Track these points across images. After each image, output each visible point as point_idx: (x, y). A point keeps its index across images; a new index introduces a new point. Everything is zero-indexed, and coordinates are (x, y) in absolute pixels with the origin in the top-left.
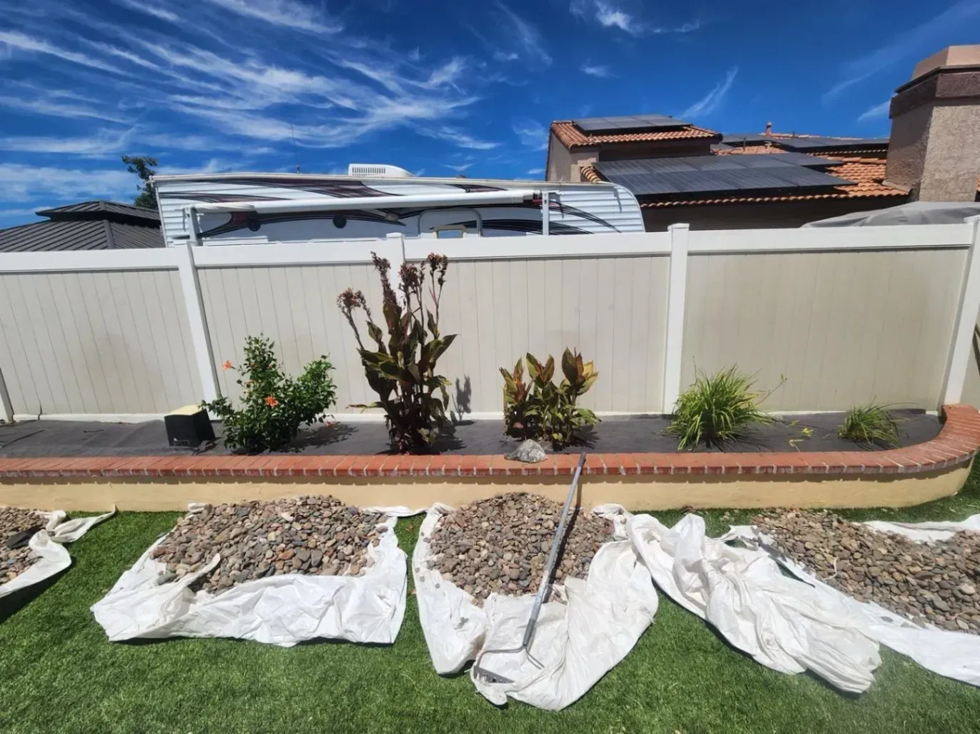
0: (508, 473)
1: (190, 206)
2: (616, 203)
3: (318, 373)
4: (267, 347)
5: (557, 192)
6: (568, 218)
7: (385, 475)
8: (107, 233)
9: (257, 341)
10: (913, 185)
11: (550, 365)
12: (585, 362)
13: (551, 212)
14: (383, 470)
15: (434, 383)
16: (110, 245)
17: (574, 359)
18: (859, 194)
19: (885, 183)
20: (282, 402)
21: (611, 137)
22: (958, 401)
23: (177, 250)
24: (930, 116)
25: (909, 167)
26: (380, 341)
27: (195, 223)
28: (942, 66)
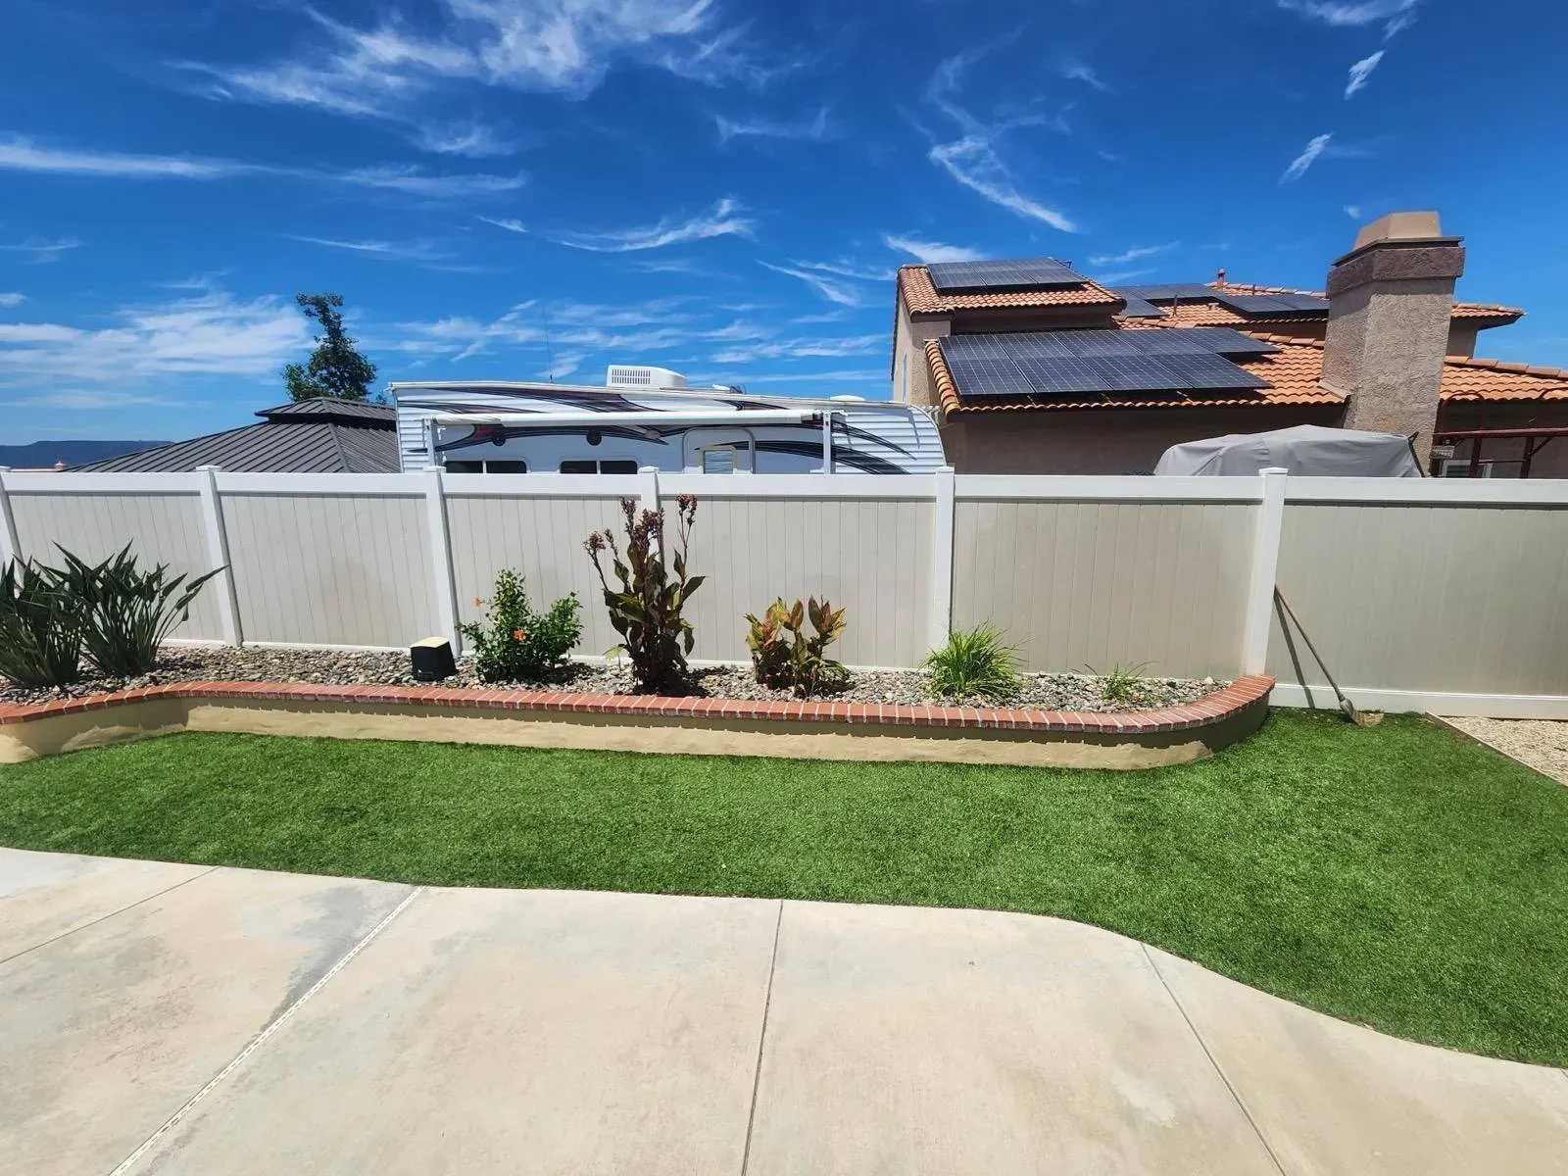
0: (739, 716)
1: (432, 417)
2: (911, 426)
3: (565, 611)
4: (516, 579)
5: (842, 412)
6: (855, 441)
7: (622, 713)
8: (335, 442)
9: (509, 575)
10: (1351, 390)
11: (798, 609)
12: (833, 610)
13: (835, 434)
14: (620, 708)
15: (677, 626)
16: (342, 457)
17: (820, 607)
18: (1276, 401)
19: (1321, 383)
20: (528, 637)
21: (972, 298)
22: (1263, 673)
23: (423, 476)
24: (1369, 302)
25: (1347, 366)
26: (625, 581)
27: (435, 435)
28: (1381, 238)
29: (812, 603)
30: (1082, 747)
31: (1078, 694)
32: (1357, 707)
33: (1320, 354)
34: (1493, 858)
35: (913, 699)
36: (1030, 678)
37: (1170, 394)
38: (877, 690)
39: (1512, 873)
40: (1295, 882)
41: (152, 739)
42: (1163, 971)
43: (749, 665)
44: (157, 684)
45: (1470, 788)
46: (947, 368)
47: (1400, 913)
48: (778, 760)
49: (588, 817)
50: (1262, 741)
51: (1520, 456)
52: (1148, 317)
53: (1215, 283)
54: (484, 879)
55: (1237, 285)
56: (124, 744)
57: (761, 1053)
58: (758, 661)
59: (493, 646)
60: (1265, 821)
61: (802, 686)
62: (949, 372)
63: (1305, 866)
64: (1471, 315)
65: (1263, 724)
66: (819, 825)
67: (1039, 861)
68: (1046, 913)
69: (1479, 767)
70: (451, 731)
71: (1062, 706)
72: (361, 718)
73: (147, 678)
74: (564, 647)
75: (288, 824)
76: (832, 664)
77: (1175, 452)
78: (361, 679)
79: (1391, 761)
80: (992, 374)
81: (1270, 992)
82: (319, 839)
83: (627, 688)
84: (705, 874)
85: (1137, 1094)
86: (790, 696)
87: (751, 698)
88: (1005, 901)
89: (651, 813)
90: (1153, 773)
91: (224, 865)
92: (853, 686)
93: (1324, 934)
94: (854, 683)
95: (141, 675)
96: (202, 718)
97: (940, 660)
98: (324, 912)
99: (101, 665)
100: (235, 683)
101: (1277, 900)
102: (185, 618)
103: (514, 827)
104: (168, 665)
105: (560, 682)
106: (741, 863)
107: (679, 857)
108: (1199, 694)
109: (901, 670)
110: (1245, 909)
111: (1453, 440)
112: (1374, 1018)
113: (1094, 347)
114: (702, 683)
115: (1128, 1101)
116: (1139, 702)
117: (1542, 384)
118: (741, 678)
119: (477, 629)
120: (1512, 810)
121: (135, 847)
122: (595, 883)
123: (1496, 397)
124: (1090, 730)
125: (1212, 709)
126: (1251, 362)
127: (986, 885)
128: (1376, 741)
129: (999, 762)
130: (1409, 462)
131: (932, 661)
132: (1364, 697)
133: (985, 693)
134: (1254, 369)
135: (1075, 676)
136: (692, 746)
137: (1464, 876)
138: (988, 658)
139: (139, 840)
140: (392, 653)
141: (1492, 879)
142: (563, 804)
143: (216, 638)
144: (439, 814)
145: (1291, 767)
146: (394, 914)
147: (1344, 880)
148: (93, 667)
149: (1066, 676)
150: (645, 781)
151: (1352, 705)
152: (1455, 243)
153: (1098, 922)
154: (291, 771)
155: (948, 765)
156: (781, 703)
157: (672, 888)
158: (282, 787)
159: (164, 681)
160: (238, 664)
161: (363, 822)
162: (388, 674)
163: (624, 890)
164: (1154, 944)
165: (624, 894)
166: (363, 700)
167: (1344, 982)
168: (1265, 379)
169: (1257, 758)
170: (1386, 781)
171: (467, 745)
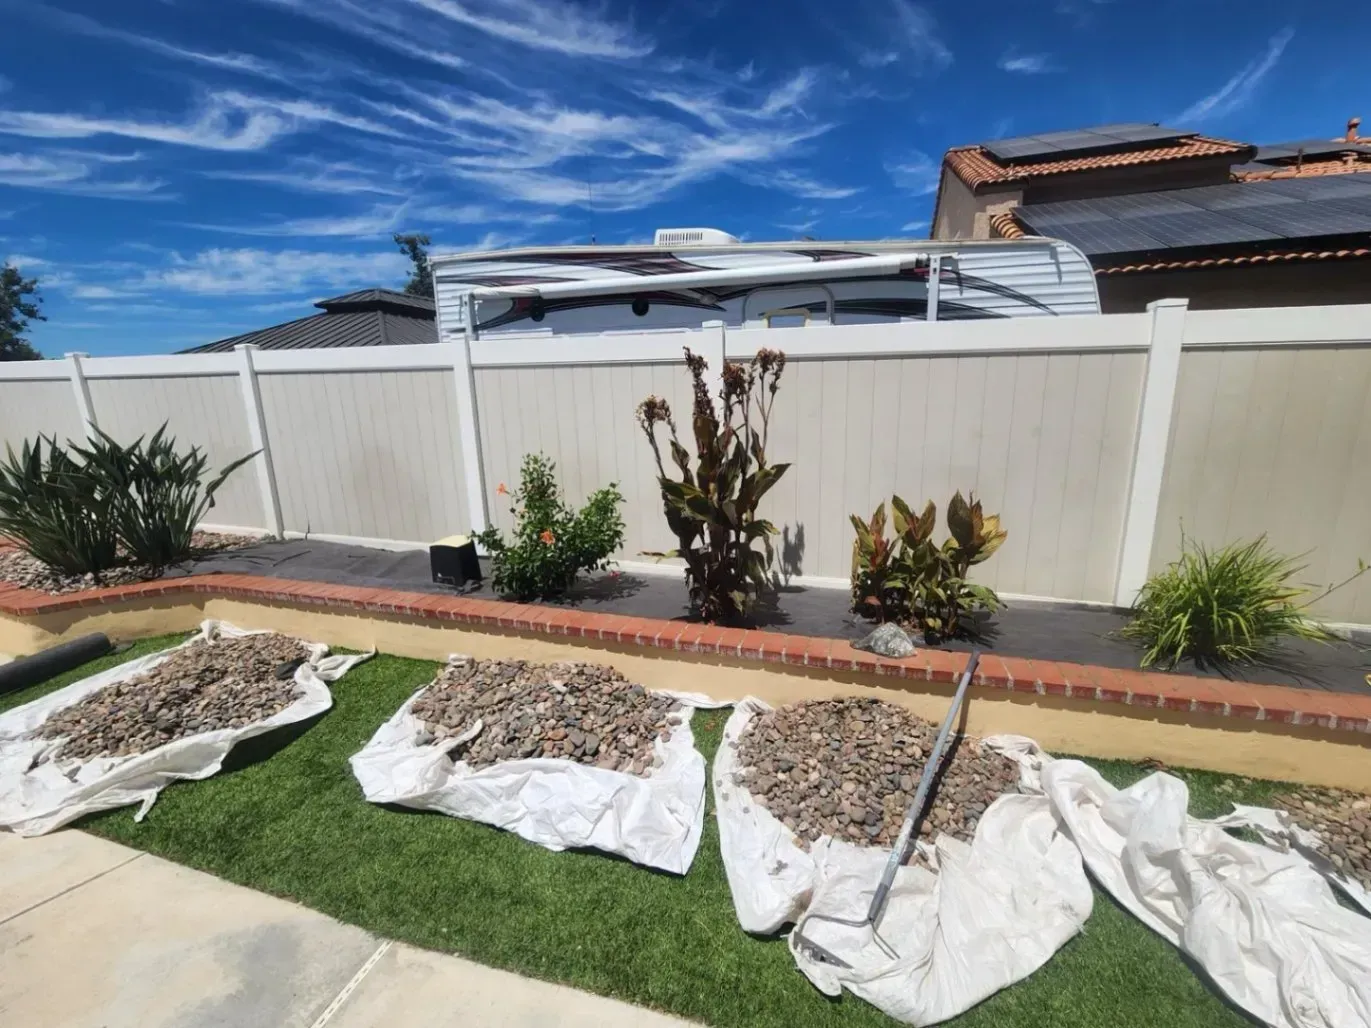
0: (855, 668)
1: (468, 292)
2: (1054, 269)
3: (604, 505)
4: (547, 469)
5: (955, 255)
6: (969, 294)
8: (380, 326)
9: (536, 461)
11: (929, 515)
12: (985, 514)
13: (943, 286)
14: (678, 641)
15: (758, 530)
16: (384, 341)
17: (967, 508)
20: (559, 538)
21: (1046, 165)
26: (686, 468)
27: (473, 313)
29: (953, 503)
76: (983, 593)
91: (151, 851)
99: (136, 552)
102: (213, 504)
140: (413, 552)
148: (127, 553)
166: (374, 608)
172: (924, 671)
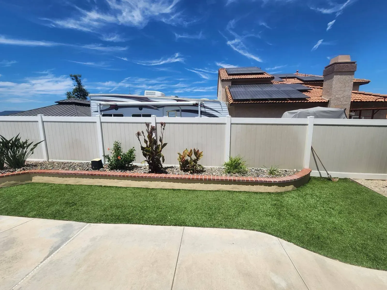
0: (175, 179)
1: (99, 103)
2: (221, 106)
3: (131, 152)
4: (119, 144)
5: (203, 102)
6: (206, 110)
7: (145, 178)
8: (75, 109)
9: (117, 142)
10: (329, 99)
11: (191, 151)
12: (200, 152)
13: (201, 108)
14: (144, 176)
15: (160, 156)
16: (76, 113)
17: (196, 151)
18: (311, 101)
19: (322, 97)
20: (122, 158)
21: (237, 76)
22: (308, 168)
23: (96, 117)
24: (333, 77)
25: (328, 93)
26: (147, 144)
27: (100, 108)
28: (336, 62)
29: (194, 150)
30: (263, 187)
31: (262, 173)
32: (332, 177)
33: (322, 90)
34: (368, 215)
35: (220, 174)
36: (250, 169)
37: (285, 99)
38: (211, 172)
39: (373, 219)
40: (318, 221)
41: (22, 184)
42: (284, 245)
43: (178, 166)
44: (24, 170)
45: (361, 197)
46: (230, 93)
47: (345, 229)
48: (185, 190)
49: (135, 205)
50: (308, 185)
51: (371, 115)
52: (280, 81)
53: (296, 74)
54: (106, 221)
55: (301, 74)
56: (15, 186)
57: (176, 269)
58: (181, 165)
59: (113, 161)
60: (309, 205)
61: (192, 171)
62: (231, 94)
63: (320, 217)
64: (358, 81)
65: (309, 181)
66: (195, 207)
67: (251, 216)
68: (253, 230)
69: (363, 192)
70: (101, 183)
71: (258, 176)
72: (78, 179)
73: (22, 169)
74: (131, 161)
75: (55, 207)
76: (200, 165)
77: (286, 113)
78: (78, 169)
79: (341, 190)
80: (241, 94)
81: (312, 251)
82: (63, 211)
83: (147, 171)
84: (164, 220)
85: (277, 280)
86: (189, 174)
87: (179, 174)
88: (242, 227)
89: (151, 204)
90: (281, 194)
91: (37, 218)
92: (205, 171)
93: (325, 235)
94: (205, 170)
95: (21, 168)
96: (36, 179)
97: (227, 165)
98: (62, 230)
99: (10, 165)
100: (45, 170)
101: (313, 226)
102: (33, 153)
103: (115, 207)
104: (28, 165)
105: (130, 170)
106: (174, 217)
107: (158, 215)
108: (293, 173)
109: (217, 167)
110: (305, 229)
111: (354, 111)
112: (339, 258)
113: (267, 88)
114: (167, 170)
115: (274, 282)
116: (277, 175)
117: (376, 98)
118: (176, 169)
119: (108, 156)
120: (372, 203)
121: (13, 213)
122: (135, 222)
123: (365, 100)
124: (265, 182)
125: (296, 177)
126: (305, 92)
127: (238, 222)
128: (337, 185)
129: (242, 191)
130: (344, 116)
131: (225, 165)
132: (334, 174)
133: (238, 173)
134: (306, 94)
135: (261, 169)
136: (163, 186)
137: (361, 220)
138: (239, 164)
139: (15, 211)
140: (87, 163)
141: (368, 221)
142: (128, 201)
143: (42, 159)
144: (96, 204)
145: (316, 192)
146: (81, 231)
147: (330, 221)
148: (8, 166)
149: (259, 169)
150: (150, 195)
151: (331, 176)
152: (354, 63)
153: (267, 232)
154: (58, 193)
155: (229, 191)
156: (187, 175)
157: (155, 224)
158: (55, 197)
159: (26, 169)
160: (47, 165)
161: (75, 206)
162: (85, 168)
163: (142, 224)
164: (281, 238)
165: (142, 225)
166: (78, 174)
167: (331, 248)
168: (309, 96)
169: (308, 190)
170: (340, 195)
171: (105, 186)
172: (186, 178)
